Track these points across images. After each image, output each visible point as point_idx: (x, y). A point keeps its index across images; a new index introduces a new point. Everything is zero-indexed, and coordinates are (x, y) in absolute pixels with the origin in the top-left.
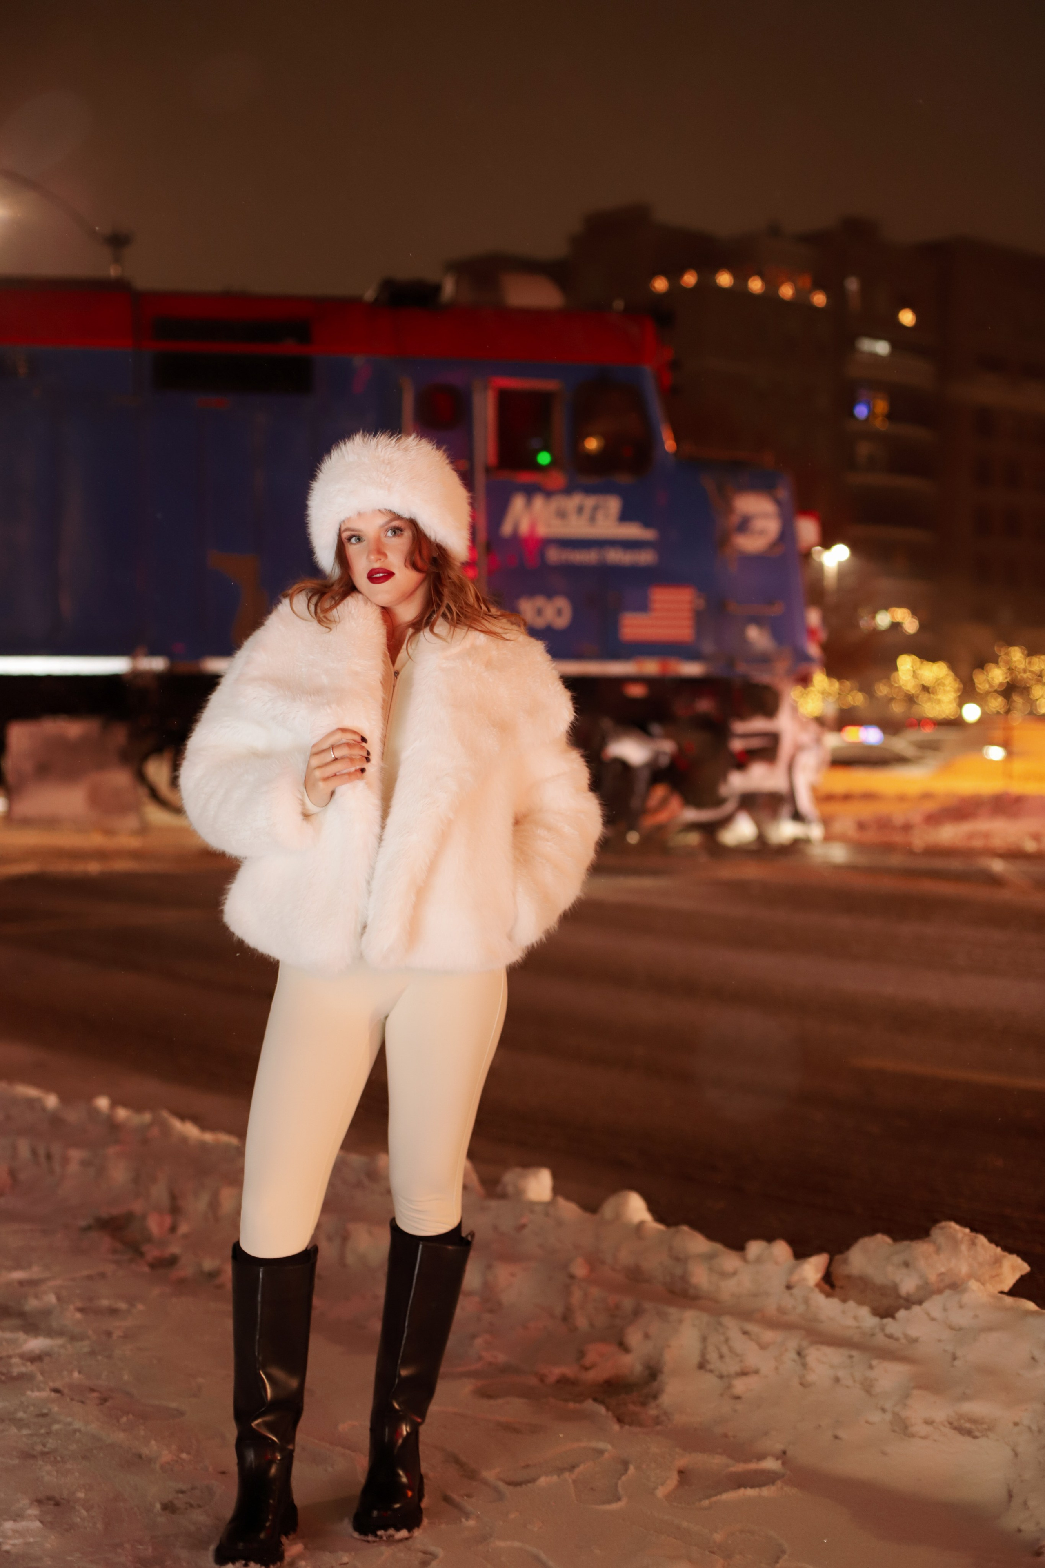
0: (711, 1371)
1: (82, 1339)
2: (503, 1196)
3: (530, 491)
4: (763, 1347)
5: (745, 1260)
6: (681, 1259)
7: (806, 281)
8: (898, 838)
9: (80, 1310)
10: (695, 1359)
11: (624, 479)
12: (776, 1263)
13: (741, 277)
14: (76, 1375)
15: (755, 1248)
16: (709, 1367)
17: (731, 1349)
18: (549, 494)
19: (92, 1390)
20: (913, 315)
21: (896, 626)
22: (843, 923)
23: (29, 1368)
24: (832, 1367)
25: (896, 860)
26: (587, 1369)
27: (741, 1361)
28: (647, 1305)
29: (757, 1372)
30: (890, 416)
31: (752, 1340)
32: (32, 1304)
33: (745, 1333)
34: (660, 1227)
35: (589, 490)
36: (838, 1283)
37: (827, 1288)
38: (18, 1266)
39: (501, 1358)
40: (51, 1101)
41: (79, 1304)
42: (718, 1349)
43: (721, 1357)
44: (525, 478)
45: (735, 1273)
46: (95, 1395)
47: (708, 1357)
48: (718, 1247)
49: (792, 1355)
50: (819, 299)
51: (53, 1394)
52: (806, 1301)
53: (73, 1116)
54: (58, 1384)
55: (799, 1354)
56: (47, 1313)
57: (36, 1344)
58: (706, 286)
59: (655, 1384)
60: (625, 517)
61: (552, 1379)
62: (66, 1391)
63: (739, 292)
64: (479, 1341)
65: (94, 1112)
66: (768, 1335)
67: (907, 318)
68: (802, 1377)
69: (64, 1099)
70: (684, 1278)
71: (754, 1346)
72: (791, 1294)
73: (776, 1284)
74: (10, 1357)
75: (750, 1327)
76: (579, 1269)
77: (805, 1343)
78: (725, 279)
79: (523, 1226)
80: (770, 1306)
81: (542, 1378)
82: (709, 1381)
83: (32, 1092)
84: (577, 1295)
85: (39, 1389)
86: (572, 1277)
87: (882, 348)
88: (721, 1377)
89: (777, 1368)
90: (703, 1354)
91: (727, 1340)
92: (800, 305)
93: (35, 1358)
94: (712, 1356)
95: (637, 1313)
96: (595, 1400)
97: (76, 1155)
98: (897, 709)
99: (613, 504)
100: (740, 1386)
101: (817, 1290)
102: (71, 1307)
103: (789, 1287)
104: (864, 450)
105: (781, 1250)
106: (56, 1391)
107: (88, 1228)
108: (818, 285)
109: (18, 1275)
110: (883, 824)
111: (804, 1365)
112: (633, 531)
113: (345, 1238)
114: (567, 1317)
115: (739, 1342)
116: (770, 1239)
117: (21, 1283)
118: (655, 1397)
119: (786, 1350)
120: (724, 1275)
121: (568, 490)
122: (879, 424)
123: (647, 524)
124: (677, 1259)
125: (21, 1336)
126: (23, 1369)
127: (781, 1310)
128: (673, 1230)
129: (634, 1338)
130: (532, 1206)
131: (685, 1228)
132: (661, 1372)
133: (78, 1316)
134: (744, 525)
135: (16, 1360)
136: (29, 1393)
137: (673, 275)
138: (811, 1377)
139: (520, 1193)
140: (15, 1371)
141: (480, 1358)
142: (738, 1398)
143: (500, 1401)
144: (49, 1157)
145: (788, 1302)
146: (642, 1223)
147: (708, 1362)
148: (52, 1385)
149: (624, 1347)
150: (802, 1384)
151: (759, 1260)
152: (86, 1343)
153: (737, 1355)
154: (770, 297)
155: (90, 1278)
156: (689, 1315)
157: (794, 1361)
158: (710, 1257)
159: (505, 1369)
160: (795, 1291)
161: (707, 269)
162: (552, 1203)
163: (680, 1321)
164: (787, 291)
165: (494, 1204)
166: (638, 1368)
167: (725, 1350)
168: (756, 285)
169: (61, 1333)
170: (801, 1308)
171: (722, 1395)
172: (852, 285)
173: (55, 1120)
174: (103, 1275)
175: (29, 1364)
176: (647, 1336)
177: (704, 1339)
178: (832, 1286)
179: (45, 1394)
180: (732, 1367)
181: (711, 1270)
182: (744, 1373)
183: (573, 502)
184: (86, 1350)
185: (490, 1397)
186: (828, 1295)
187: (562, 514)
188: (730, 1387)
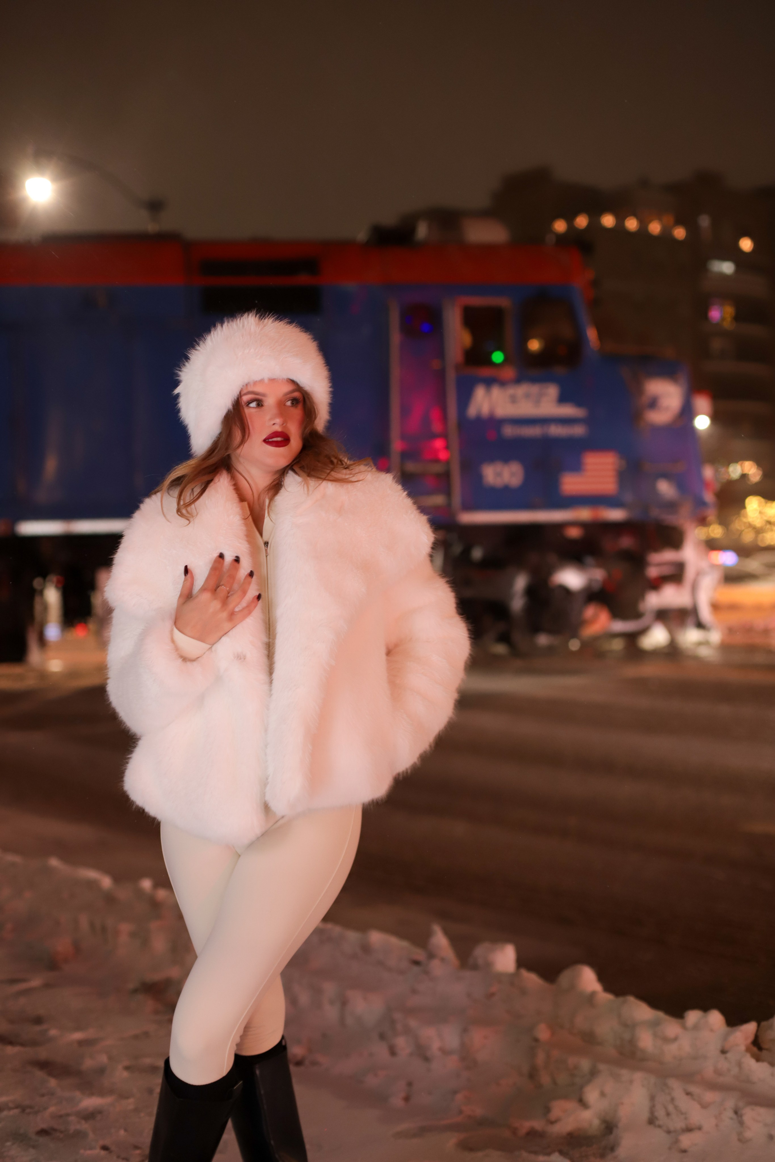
0: (660, 1126)
1: (127, 1098)
2: (475, 967)
3: (489, 382)
4: (704, 1106)
5: (684, 1027)
6: (631, 1026)
7: (669, 219)
8: (758, 640)
9: (127, 1068)
10: (645, 1115)
11: (560, 371)
12: (712, 1030)
13: (620, 219)
14: (122, 1132)
15: (693, 1016)
16: (657, 1123)
17: (676, 1107)
18: (503, 383)
19: (136, 1147)
20: (752, 241)
21: (744, 476)
22: (724, 710)
23: (84, 1126)
24: (766, 1125)
25: (759, 658)
26: (552, 1123)
27: (686, 1119)
28: (602, 1067)
29: (700, 1128)
30: (737, 318)
31: (694, 1099)
32: (88, 1064)
33: (688, 1094)
34: (609, 997)
35: (534, 380)
36: (765, 1046)
37: (755, 1049)
38: (78, 1029)
39: (479, 1111)
40: (106, 882)
41: (126, 1063)
42: (666, 1108)
43: (668, 1114)
44: (485, 372)
45: (676, 1039)
46: (138, 1152)
47: (656, 1114)
48: (660, 1014)
49: (730, 1113)
50: (680, 233)
51: (103, 1153)
52: (739, 1064)
53: (124, 894)
54: (107, 1142)
55: (736, 1112)
56: (101, 1071)
57: (90, 1102)
58: (595, 225)
59: (612, 1137)
60: (563, 399)
61: (523, 1131)
62: (113, 1148)
63: (619, 229)
64: (459, 1097)
65: (139, 893)
66: (709, 1096)
67: (746, 244)
68: (740, 1134)
69: (117, 879)
70: (632, 1042)
71: (698, 1106)
72: (726, 1058)
73: (713, 1047)
74: (68, 1115)
75: (693, 1089)
76: (543, 1033)
77: (741, 1104)
78: (608, 221)
79: (492, 995)
80: (708, 1070)
81: (514, 1131)
82: (658, 1136)
83: (92, 874)
84: (541, 1058)
85: (91, 1148)
86: (536, 1040)
87: (727, 268)
88: (669, 1132)
89: (717, 1125)
90: (652, 1111)
91: (673, 1100)
92: (666, 237)
93: (90, 1116)
94: (660, 1113)
95: (594, 1073)
96: (561, 1153)
97: (125, 928)
98: (748, 537)
99: (552, 391)
100: (686, 1140)
101: (748, 1055)
102: (120, 1067)
103: (723, 1052)
104: (717, 345)
105: (716, 1018)
106: (105, 1148)
107: (135, 991)
108: (679, 222)
109: (78, 1036)
110: (748, 629)
111: (741, 1123)
112: (568, 410)
113: (344, 1003)
114: (533, 1074)
115: (683, 1102)
116: (705, 1008)
117: (81, 1043)
118: (612, 1149)
119: (725, 1109)
120: (667, 1040)
121: (518, 380)
122: (728, 324)
123: (578, 404)
124: (626, 1025)
125: (77, 1094)
126: (78, 1127)
127: (718, 1072)
128: (621, 999)
129: (592, 1095)
130: (499, 977)
131: (631, 999)
132: (616, 1126)
133: (125, 1074)
134: (653, 403)
135: (72, 1118)
136: (82, 1151)
137: (570, 219)
138: (748, 1134)
139: (489, 965)
140: (72, 1128)
141: (461, 1112)
142: (684, 1151)
143: (480, 1154)
144: (104, 929)
145: (723, 1065)
146: (593, 994)
147: (657, 1118)
148: (101, 1143)
149: (583, 1103)
150: (740, 1140)
151: (696, 1027)
152: (131, 1100)
153: (682, 1114)
154: (643, 232)
155: (136, 1037)
156: (638, 1076)
157: (731, 1119)
158: (655, 1024)
159: (482, 1122)
160: (729, 1055)
161: (595, 213)
162: (516, 975)
163: (631, 1082)
164: (655, 228)
165: (468, 974)
166: (596, 1122)
167: (671, 1108)
168: (632, 224)
169: (111, 1092)
170: (735, 1070)
171: (670, 1148)
172: (704, 222)
173: (110, 899)
174: (146, 1034)
175: (83, 1122)
176: (603, 1094)
177: (652, 1098)
178: (760, 1049)
179: (97, 1152)
180: (678, 1123)
181: (655, 1035)
182: (689, 1130)
183: (521, 390)
184: (131, 1107)
185: (471, 1149)
186: (758, 1059)
187: (513, 400)
188: (677, 1141)
